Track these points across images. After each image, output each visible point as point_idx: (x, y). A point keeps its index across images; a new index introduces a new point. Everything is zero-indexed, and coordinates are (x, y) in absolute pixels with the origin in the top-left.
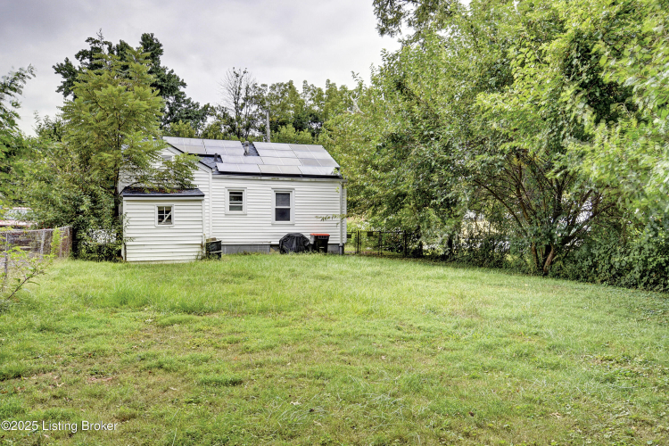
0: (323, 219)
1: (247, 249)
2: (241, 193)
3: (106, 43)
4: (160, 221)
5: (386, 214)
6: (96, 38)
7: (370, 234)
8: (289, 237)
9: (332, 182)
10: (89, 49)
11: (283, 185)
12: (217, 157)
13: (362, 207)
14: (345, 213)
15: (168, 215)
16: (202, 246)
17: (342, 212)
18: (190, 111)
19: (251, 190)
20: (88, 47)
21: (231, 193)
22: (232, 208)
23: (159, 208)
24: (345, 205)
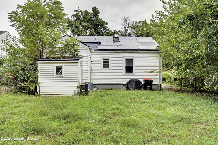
0: (149, 72)
1: (111, 87)
2: (108, 59)
3: (80, 11)
4: (56, 74)
5: (184, 70)
6: (77, 10)
7: (175, 79)
8: (131, 81)
9: (155, 53)
10: (75, 14)
11: (129, 55)
12: (99, 43)
13: (171, 65)
14: (162, 68)
15: (61, 70)
16: (78, 87)
17: (160, 68)
18: (109, 33)
19: (114, 58)
20: (75, 13)
21: (103, 59)
22: (104, 67)
23: (56, 67)
24: (162, 65)
